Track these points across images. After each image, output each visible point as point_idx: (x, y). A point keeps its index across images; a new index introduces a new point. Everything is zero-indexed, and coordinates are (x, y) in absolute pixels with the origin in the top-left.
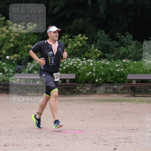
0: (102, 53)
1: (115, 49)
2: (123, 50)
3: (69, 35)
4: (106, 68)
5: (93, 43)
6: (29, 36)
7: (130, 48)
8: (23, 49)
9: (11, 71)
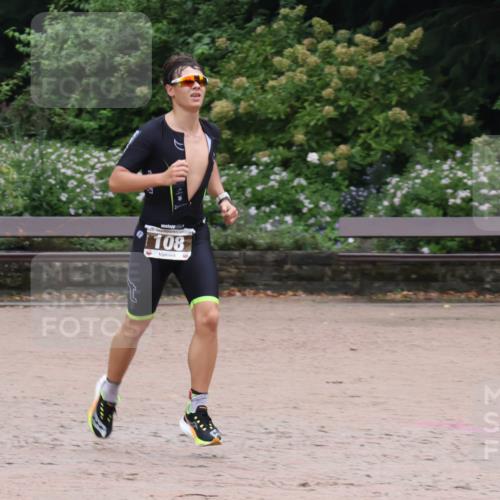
6: (395, 74)
8: (372, 126)
9: (326, 210)
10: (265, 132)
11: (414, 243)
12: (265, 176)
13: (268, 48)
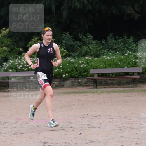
0: (67, 52)
1: (78, 48)
2: (86, 49)
3: (38, 38)
4: (71, 65)
5: (59, 43)
7: (91, 46)
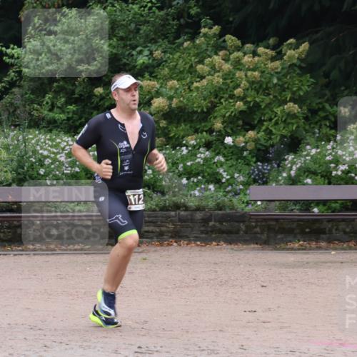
6: (288, 77)
8: (273, 117)
9: (239, 180)
10: (192, 121)
11: (307, 205)
12: (193, 154)
13: (193, 58)
